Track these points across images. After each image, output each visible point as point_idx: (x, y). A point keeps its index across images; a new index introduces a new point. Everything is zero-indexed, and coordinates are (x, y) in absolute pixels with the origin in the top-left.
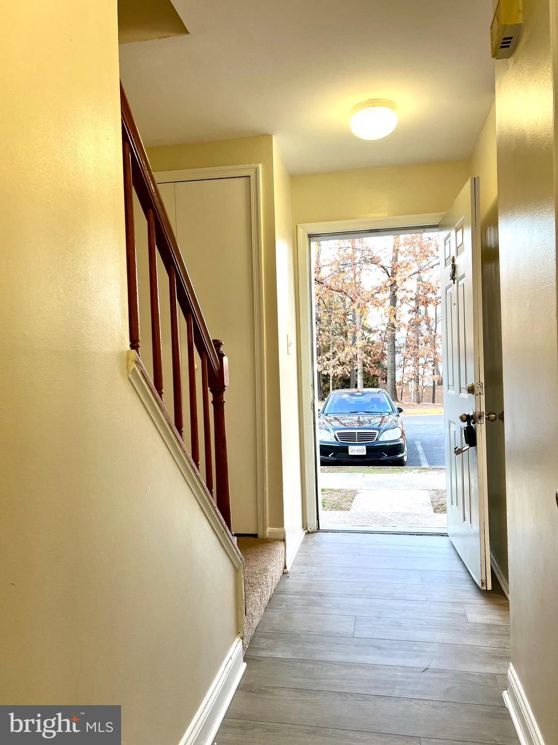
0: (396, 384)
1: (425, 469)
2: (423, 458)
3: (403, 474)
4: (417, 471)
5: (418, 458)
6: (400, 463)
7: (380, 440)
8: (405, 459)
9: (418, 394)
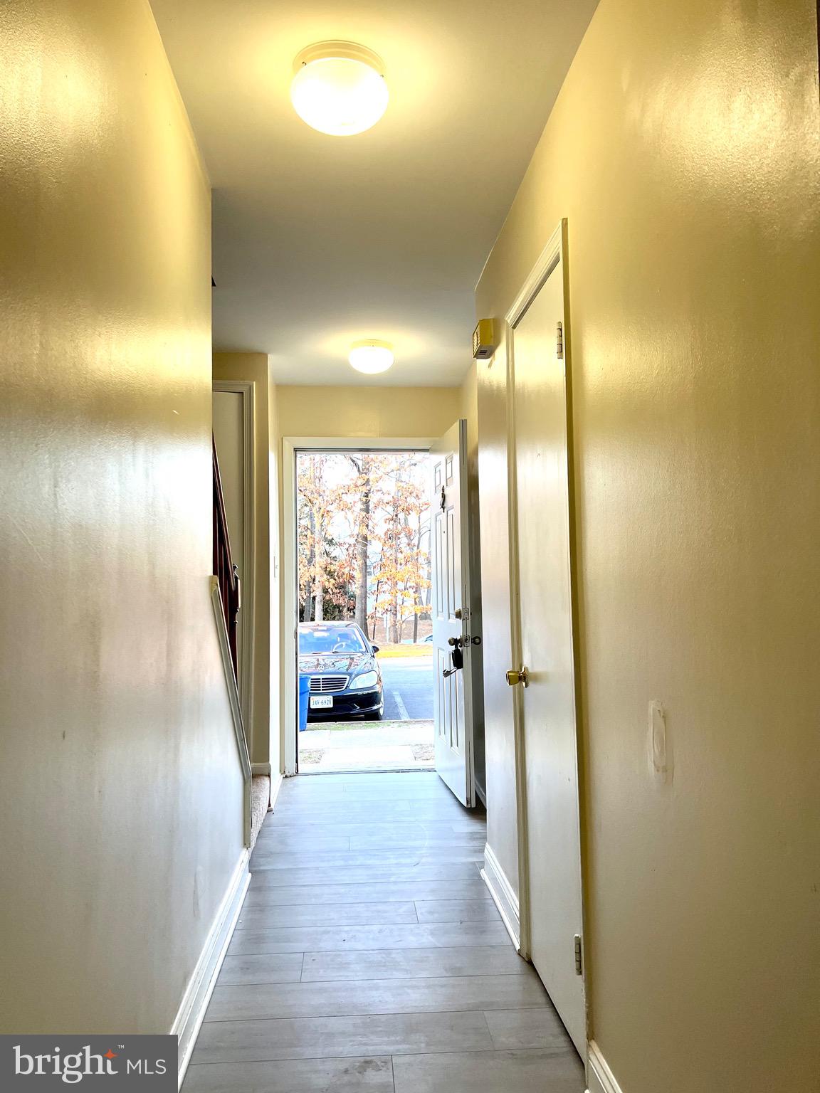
0: (367, 617)
1: (406, 722)
2: (402, 711)
3: (380, 729)
4: (396, 725)
5: (396, 712)
6: (375, 716)
7: (351, 687)
8: (381, 712)
9: (396, 631)
